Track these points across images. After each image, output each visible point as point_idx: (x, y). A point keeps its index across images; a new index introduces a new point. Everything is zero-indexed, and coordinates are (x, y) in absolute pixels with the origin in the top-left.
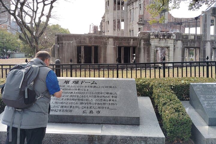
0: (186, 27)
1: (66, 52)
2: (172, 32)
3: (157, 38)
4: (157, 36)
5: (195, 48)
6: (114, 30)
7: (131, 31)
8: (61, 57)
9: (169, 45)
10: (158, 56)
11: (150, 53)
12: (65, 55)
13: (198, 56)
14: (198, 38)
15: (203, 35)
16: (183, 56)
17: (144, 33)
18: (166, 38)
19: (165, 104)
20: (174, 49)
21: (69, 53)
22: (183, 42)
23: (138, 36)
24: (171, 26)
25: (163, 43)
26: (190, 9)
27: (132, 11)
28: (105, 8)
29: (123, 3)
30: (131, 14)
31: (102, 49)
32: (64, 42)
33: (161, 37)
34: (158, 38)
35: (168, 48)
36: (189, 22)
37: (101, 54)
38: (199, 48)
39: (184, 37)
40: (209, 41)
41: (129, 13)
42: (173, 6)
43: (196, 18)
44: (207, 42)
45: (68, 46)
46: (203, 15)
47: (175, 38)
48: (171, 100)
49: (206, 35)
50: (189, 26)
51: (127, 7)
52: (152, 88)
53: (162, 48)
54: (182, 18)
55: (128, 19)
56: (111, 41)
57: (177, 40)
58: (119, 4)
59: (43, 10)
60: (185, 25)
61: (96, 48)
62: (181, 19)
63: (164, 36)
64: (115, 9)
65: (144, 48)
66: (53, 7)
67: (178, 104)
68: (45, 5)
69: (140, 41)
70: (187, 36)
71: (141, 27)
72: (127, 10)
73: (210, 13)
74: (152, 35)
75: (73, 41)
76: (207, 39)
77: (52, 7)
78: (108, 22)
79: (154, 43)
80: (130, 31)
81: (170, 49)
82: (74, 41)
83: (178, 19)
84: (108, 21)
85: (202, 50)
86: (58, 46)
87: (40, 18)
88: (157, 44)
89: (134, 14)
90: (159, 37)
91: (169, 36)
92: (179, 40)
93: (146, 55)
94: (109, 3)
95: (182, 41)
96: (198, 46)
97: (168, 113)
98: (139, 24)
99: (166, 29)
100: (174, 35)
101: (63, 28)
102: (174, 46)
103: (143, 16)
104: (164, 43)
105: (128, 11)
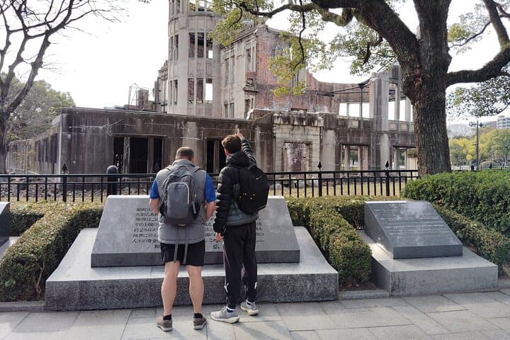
0: (341, 102)
1: (87, 150)
2: (317, 113)
3: (287, 123)
4: (287, 120)
5: (361, 145)
6: (190, 101)
7: (229, 106)
8: (74, 162)
9: (310, 138)
10: (287, 162)
11: (274, 154)
12: (86, 157)
13: (367, 163)
14: (366, 126)
15: (375, 120)
16: (338, 162)
17: (262, 113)
18: (304, 124)
19: (333, 231)
20: (321, 148)
21: (95, 154)
22: (337, 133)
23: (250, 118)
24: (312, 100)
25: (298, 136)
26: (353, 73)
27: (230, 61)
28: (169, 52)
29: (210, 43)
30: (227, 69)
31: (172, 144)
32: (83, 127)
33: (296, 123)
34: (289, 124)
35: (309, 144)
36: (347, 91)
37: (170, 154)
38: (368, 146)
39: (340, 124)
40: (386, 132)
41: (224, 66)
42: (321, 64)
43: (362, 85)
44: (382, 134)
45: (94, 136)
46: (373, 80)
47: (321, 124)
48: (340, 226)
49: (381, 120)
50: (347, 101)
51: (219, 53)
52: (308, 211)
53: (295, 145)
54: (333, 84)
55: (220, 78)
56: (192, 127)
57: (326, 130)
58: (201, 43)
59: (22, 49)
60: (340, 97)
61: (158, 141)
62: (331, 86)
63: (301, 119)
64: (191, 55)
65: (262, 144)
66: (50, 43)
67: (351, 231)
68: (27, 37)
69: (254, 129)
70: (345, 121)
71: (251, 97)
72: (219, 58)
73: (388, 76)
74: (278, 117)
75: (104, 126)
76: (383, 129)
77: (46, 44)
78: (176, 84)
79: (281, 133)
80: (226, 105)
81: (314, 146)
82: (108, 125)
83: (325, 84)
84: (176, 81)
85: (373, 150)
86: (69, 136)
87: (12, 68)
88: (287, 136)
89: (235, 68)
90: (291, 122)
91: (311, 121)
92: (331, 129)
93: (266, 158)
94: (177, 40)
95: (335, 130)
96: (366, 142)
97: (339, 243)
98: (247, 91)
99: (302, 104)
100: (320, 118)
101: (57, 91)
102: (321, 142)
103: (255, 74)
104: (302, 135)
105: (222, 61)
